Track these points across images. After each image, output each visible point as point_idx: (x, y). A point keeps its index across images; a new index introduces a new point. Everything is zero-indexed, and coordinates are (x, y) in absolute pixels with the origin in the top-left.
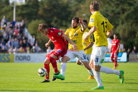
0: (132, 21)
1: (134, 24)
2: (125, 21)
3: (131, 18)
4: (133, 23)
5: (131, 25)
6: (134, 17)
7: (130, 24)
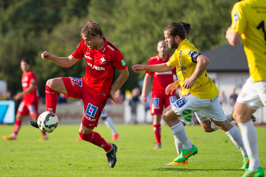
0: (26, 26)
1: (32, 34)
2: (9, 25)
3: (26, 17)
4: (29, 30)
5: (25, 36)
6: (32, 16)
7: (21, 32)
